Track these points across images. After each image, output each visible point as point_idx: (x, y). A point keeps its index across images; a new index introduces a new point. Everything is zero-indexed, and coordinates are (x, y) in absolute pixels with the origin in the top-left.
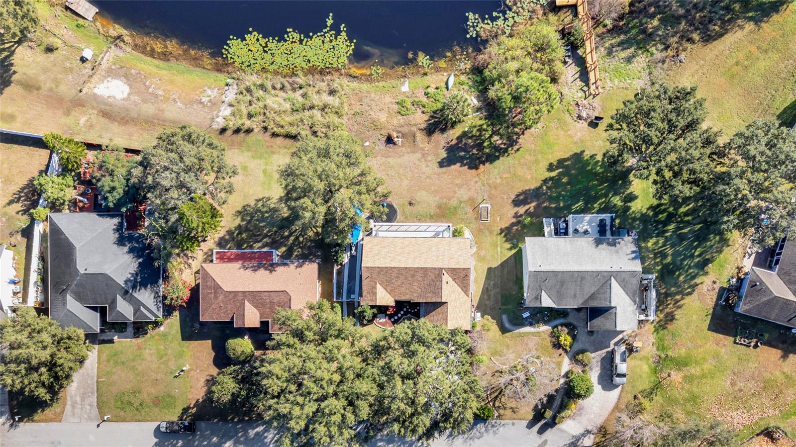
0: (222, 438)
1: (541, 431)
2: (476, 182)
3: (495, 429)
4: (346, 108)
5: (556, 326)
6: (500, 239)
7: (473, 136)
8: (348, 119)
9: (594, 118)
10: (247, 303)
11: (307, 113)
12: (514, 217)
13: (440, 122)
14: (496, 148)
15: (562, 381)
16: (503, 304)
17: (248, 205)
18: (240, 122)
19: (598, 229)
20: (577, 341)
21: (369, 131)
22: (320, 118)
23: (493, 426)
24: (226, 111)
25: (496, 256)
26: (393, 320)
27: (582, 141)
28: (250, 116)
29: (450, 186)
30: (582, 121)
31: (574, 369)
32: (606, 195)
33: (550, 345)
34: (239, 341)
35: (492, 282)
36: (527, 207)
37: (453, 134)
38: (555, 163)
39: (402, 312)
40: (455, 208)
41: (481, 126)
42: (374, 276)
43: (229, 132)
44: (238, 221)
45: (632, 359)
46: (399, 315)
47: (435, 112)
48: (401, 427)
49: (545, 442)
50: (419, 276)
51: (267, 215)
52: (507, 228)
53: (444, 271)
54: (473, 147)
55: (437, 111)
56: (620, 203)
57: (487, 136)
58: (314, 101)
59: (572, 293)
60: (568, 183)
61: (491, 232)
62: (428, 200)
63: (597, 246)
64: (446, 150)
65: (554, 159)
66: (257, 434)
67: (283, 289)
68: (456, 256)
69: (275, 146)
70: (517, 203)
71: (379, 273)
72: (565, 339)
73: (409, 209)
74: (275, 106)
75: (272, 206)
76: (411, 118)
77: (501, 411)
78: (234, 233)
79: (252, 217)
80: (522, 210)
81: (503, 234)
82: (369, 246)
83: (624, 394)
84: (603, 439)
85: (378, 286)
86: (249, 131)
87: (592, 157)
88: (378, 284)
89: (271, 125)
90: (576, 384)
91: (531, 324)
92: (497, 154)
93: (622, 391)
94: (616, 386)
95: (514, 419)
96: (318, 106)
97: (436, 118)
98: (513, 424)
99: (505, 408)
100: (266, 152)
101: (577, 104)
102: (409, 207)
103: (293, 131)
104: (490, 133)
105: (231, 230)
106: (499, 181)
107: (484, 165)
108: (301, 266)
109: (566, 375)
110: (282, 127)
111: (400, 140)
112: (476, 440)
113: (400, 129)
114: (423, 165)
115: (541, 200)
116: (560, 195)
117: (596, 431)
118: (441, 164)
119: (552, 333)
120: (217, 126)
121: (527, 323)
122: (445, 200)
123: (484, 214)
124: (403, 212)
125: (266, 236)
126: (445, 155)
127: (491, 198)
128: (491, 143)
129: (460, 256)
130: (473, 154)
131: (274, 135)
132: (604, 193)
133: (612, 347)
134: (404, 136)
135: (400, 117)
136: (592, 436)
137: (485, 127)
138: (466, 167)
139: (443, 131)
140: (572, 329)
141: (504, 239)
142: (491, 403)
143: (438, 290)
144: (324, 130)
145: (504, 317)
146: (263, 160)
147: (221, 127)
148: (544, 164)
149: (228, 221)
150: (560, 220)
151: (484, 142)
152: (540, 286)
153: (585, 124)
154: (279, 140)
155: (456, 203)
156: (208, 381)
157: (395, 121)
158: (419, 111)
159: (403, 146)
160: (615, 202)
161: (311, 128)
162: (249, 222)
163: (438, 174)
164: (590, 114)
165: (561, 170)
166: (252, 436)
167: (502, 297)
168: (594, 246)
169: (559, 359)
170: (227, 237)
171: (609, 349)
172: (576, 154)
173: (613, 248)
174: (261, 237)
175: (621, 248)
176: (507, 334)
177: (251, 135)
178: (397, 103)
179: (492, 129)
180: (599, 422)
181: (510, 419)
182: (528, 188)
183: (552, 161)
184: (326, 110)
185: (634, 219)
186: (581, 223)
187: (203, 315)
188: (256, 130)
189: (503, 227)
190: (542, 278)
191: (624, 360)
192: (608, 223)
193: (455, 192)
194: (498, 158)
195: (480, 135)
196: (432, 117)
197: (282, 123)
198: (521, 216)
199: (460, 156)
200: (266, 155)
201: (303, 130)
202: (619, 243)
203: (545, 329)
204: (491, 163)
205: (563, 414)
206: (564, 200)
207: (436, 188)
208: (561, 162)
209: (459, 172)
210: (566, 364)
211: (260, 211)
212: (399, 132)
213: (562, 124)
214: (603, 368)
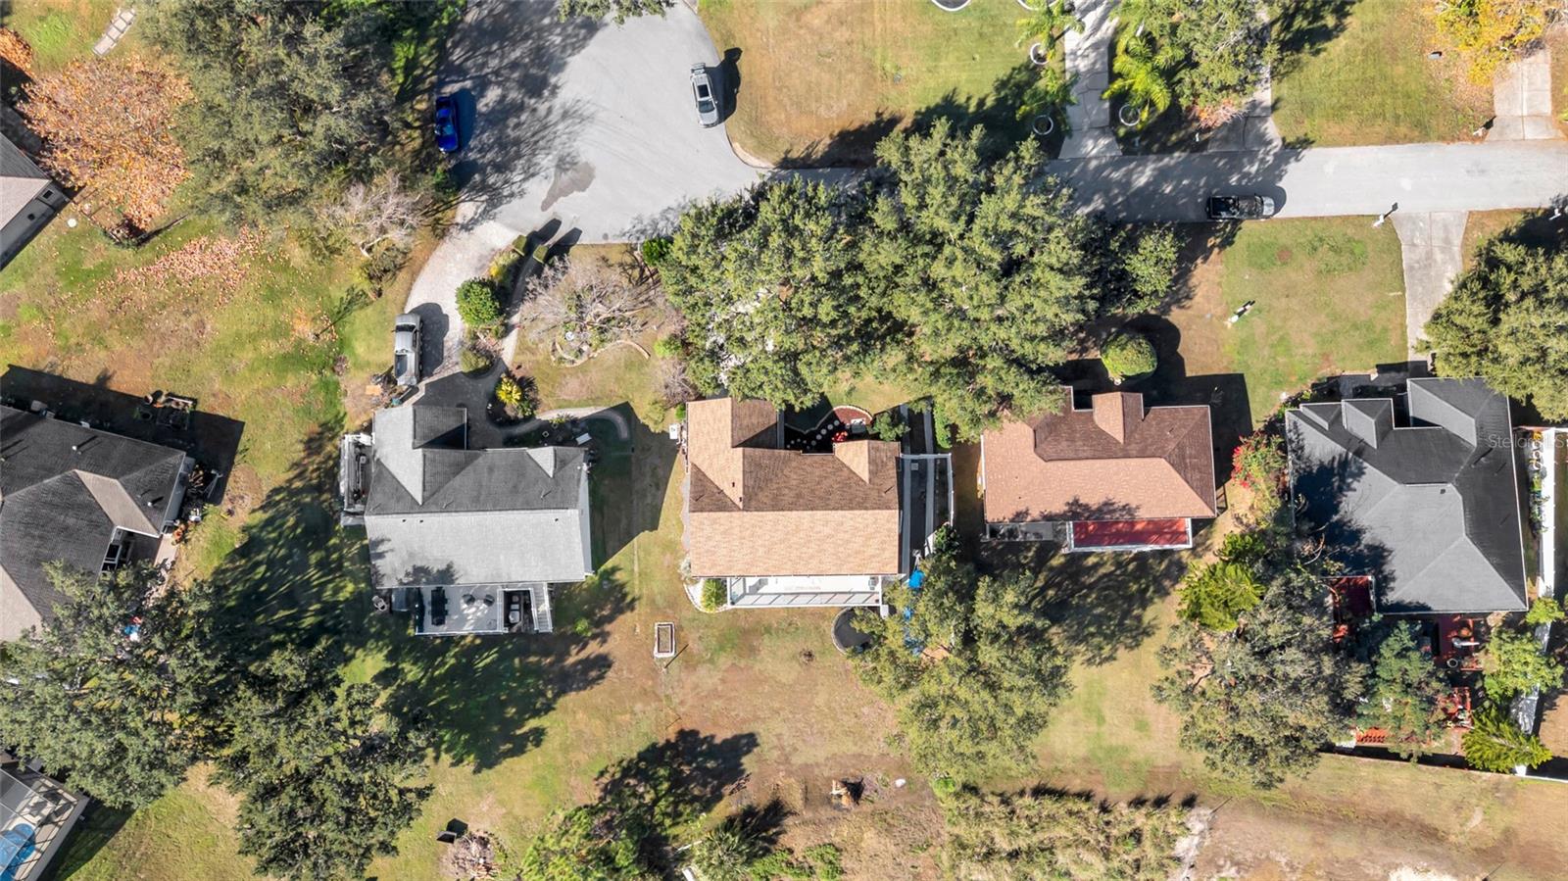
0: (1155, 192)
1: (554, 225)
2: (682, 703)
3: (639, 227)
4: (945, 856)
5: (527, 419)
6: (634, 589)
7: (691, 802)
8: (939, 835)
9: (456, 841)
10: (1120, 437)
11: (1022, 843)
12: (608, 634)
13: (757, 829)
14: (645, 776)
15: (515, 319)
16: (627, 459)
17: (1131, 648)
18: (1154, 821)
19: (447, 607)
20: (487, 394)
21: (898, 809)
22: (996, 833)
23: (643, 232)
24: (1184, 846)
25: (642, 554)
26: (837, 423)
27: (479, 793)
28: (1136, 835)
29: (733, 694)
30: (478, 835)
31: (494, 341)
32: (433, 681)
33: (539, 385)
34: (1132, 370)
35: (649, 500)
36: (583, 655)
37: (728, 806)
38: (530, 746)
39: (819, 437)
40: (722, 648)
41: (675, 824)
42: (874, 494)
43: (1176, 800)
44: (1149, 615)
45: (384, 365)
46: (824, 432)
47: (767, 851)
48: (813, 198)
49: (545, 206)
50: (788, 496)
51: (1092, 629)
52: (622, 612)
53: (741, 505)
54: (690, 779)
55: (764, 855)
56: (406, 666)
57: (662, 803)
58: (1009, 869)
59: (496, 474)
60: (504, 704)
61: (652, 602)
62: (776, 662)
63: (449, 567)
64: (743, 771)
65: (532, 758)
66: (1087, 202)
67: (1050, 464)
68: (718, 538)
69: (1083, 773)
70: (603, 663)
71: (865, 499)
72: (509, 395)
73: (813, 645)
74: (1086, 856)
75: (1082, 648)
76: (814, 840)
77: (628, 259)
78: (1154, 592)
79: (1121, 624)
80: (593, 649)
81: (629, 599)
82: (887, 554)
83: (401, 298)
84: (439, 215)
85: (866, 476)
86: (1138, 803)
87: (458, 762)
88: (867, 480)
89: (1094, 814)
90: (489, 304)
91: (574, 422)
92: (642, 765)
93: (405, 303)
94: (414, 311)
95: (604, 246)
96: (1001, 859)
97: (764, 839)
98: (606, 236)
99: (621, 265)
100: (1099, 760)
101: (488, 869)
102: (809, 647)
103: (1049, 805)
104: (657, 810)
105: (1161, 597)
106: (639, 707)
107: (668, 741)
108: (1018, 515)
109: (508, 329)
110: (1070, 813)
111: (835, 792)
112: (674, 205)
113: (836, 813)
114: (788, 740)
115: (556, 668)
116: (521, 681)
117: (454, 231)
118: (748, 742)
119: (535, 408)
120: (1202, 812)
121: (583, 425)
122: (743, 663)
123: (666, 639)
124: (822, 636)
125: (1091, 587)
126: (745, 760)
127: (654, 670)
128: (655, 787)
129: (709, 538)
130: (689, 764)
131: (1086, 796)
132: (435, 685)
133: (422, 386)
134: (828, 800)
135: (837, 840)
136: (459, 219)
137: (668, 822)
138: (702, 736)
139: (749, 812)
140: (497, 415)
141: (627, 589)
142: (647, 273)
143: (750, 470)
144: (987, 809)
145: (624, 434)
146: (1105, 744)
147: (1194, 811)
148: (551, 743)
149: (1166, 612)
150: (519, 629)
151: (669, 791)
152: (557, 484)
153: (472, 828)
154: (1076, 785)
155: (722, 660)
156: (1188, 297)
157: (845, 831)
158: (798, 854)
159: (829, 780)
160: (415, 669)
161: (1013, 812)
162: (1126, 614)
163: (757, 718)
164: (463, 850)
165: (518, 732)
166: (1096, 197)
167: (629, 473)
168: (455, 567)
169: (521, 358)
170: (1167, 583)
171: (427, 381)
172: (490, 766)
173: (419, 564)
174: (1101, 585)
175: (403, 563)
176: (620, 402)
177: (1133, 796)
178: (842, 872)
179: (653, 816)
180: (446, 247)
181: (611, 246)
182: (582, 693)
183: (536, 750)
184: (984, 850)
185: (379, 636)
186: (478, 619)
187: (1205, 415)
188: (1123, 805)
189: (629, 614)
190: (553, 497)
191: (400, 358)
192: (428, 618)
193: (723, 681)
194: (641, 756)
195: (676, 804)
196: (773, 841)
197: (1071, 821)
198: (594, 637)
199: (716, 759)
200: (1101, 755)
201: (1028, 807)
202: (407, 574)
203: (549, 415)
204: (654, 745)
205: (514, 257)
206: (513, 670)
207: (760, 689)
208: (519, 750)
209: (715, 724)
210: (508, 350)
211: (1106, 637)
212: (838, 807)
213: (517, 828)
214: (439, 346)
